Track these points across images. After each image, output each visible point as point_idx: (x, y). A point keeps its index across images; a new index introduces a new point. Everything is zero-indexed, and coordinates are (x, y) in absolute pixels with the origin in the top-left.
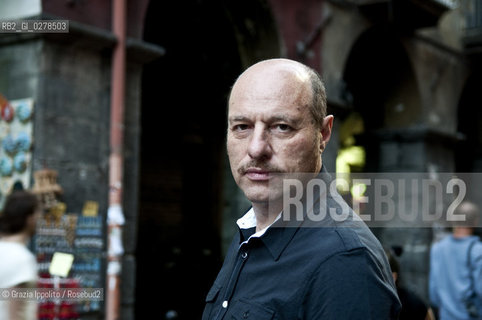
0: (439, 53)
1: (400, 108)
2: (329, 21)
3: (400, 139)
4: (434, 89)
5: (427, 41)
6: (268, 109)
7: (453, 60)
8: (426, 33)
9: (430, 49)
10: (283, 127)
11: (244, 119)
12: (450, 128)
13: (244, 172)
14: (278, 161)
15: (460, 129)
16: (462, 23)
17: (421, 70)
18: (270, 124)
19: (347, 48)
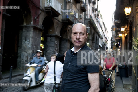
0: (58, 22)
1: (51, 31)
2: (40, 14)
3: (51, 36)
4: (57, 28)
5: (56, 19)
6: (80, 31)
7: (60, 23)
8: (56, 18)
9: (57, 21)
10: (82, 34)
11: (76, 32)
12: (59, 35)
13: (75, 41)
14: (81, 40)
15: (60, 35)
16: (62, 17)
17: (55, 24)
18: (80, 33)
19: (43, 19)
